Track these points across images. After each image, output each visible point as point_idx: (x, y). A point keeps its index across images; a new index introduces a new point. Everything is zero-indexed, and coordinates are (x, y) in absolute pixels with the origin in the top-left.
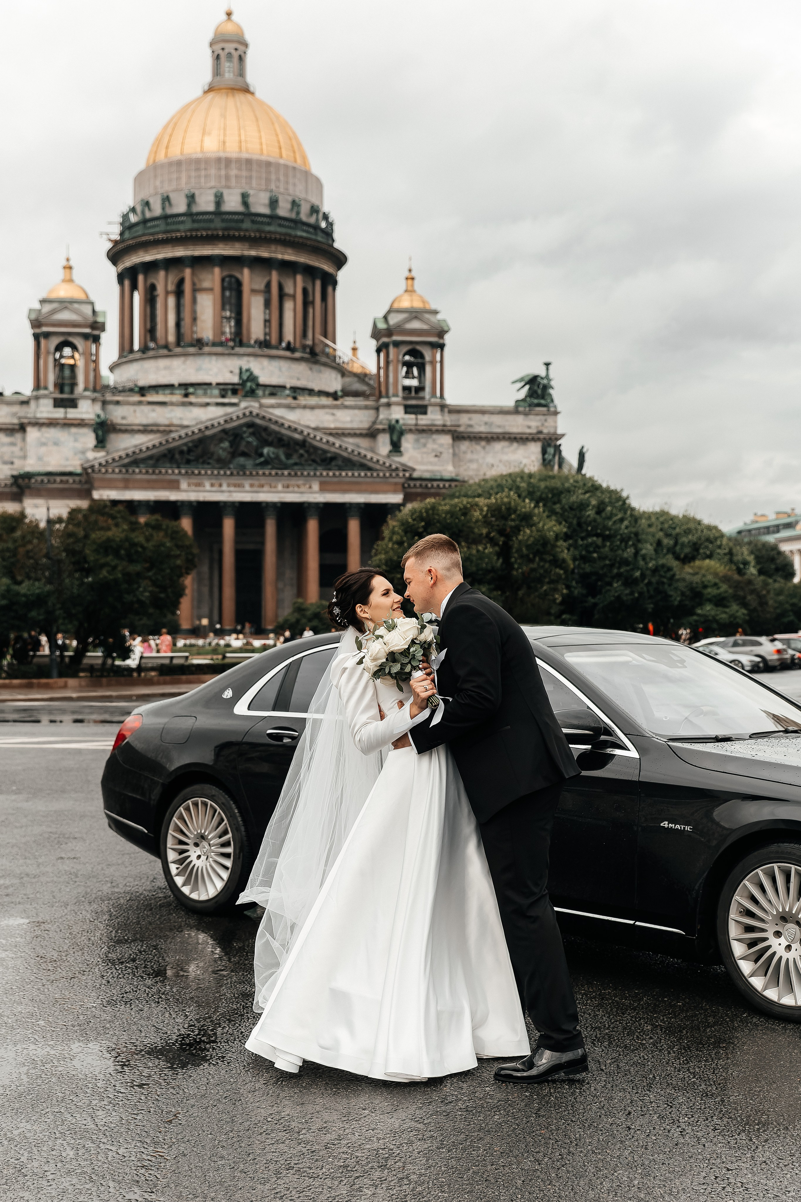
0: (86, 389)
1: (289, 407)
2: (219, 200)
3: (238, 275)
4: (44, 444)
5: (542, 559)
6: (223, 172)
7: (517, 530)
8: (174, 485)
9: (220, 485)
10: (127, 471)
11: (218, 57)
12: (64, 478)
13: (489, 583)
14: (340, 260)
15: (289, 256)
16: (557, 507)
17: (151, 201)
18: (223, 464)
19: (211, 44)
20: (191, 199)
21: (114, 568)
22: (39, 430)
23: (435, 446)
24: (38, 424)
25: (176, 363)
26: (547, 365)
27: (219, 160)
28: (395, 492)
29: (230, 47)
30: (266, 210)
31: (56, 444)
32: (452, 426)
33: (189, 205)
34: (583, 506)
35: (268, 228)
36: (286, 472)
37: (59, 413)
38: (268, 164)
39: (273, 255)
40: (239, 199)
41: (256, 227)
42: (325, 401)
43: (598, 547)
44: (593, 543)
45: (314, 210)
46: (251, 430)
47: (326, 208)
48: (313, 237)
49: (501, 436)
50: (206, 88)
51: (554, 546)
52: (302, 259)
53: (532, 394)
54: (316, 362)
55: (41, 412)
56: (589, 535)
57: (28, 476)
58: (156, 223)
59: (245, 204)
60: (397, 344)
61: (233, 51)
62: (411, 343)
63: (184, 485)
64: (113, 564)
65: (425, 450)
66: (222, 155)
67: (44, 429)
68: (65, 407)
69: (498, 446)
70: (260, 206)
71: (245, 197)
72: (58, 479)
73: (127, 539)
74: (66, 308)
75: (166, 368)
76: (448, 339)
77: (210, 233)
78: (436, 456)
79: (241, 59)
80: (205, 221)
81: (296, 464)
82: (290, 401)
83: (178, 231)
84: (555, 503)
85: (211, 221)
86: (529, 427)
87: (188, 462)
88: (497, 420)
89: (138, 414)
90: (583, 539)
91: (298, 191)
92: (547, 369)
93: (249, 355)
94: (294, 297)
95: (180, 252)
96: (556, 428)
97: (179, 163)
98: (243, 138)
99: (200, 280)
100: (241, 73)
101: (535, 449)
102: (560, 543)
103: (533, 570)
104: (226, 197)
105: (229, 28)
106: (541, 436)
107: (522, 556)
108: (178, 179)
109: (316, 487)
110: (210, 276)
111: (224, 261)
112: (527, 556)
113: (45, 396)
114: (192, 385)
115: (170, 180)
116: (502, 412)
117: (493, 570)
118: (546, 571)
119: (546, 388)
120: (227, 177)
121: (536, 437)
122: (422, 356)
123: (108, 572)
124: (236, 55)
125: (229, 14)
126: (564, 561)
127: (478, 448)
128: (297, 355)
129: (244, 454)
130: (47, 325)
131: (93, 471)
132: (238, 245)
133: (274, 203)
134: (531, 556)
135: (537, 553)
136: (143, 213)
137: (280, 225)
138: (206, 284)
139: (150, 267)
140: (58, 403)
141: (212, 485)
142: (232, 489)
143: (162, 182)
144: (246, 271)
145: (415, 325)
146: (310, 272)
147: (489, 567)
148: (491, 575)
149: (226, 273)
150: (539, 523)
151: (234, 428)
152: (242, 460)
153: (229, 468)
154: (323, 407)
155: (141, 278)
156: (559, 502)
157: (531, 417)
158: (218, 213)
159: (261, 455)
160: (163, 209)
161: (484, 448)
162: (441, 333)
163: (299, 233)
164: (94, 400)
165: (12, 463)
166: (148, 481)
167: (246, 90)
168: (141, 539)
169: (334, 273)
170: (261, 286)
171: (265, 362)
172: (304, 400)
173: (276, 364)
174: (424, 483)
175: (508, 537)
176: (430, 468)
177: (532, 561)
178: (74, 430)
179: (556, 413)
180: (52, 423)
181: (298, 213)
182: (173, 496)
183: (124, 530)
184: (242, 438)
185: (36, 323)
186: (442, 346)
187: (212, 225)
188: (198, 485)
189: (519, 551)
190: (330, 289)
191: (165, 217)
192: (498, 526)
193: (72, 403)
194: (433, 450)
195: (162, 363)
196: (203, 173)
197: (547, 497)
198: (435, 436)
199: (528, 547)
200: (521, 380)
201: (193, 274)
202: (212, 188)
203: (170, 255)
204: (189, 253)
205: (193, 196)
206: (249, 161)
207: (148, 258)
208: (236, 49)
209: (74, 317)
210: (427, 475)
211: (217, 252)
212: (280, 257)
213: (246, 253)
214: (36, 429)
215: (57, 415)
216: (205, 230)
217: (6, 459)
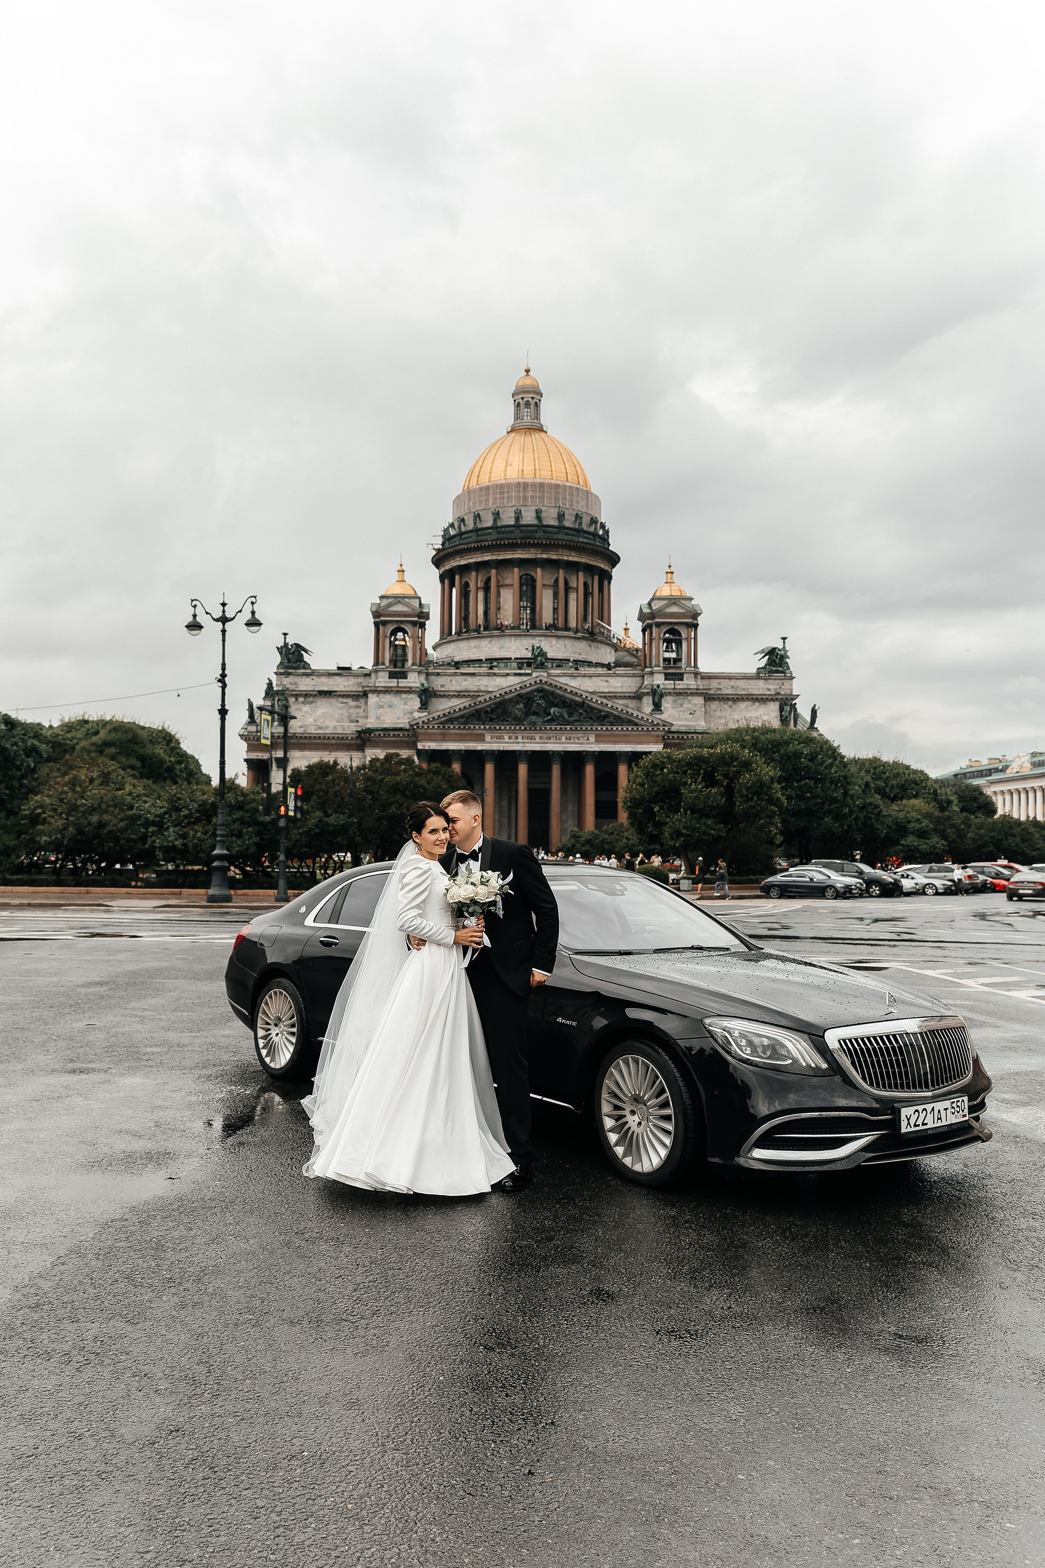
0: (413, 665)
1: (572, 676)
2: (518, 516)
3: (533, 574)
4: (382, 707)
5: (759, 799)
6: (521, 494)
7: (738, 774)
8: (481, 738)
9: (517, 738)
10: (444, 727)
11: (519, 405)
12: (396, 733)
13: (714, 818)
14: (614, 559)
15: (573, 558)
16: (776, 756)
17: (466, 518)
18: (518, 721)
19: (513, 395)
20: (497, 515)
21: (401, 805)
22: (378, 696)
23: (690, 706)
24: (377, 691)
25: (484, 643)
26: (783, 639)
27: (519, 484)
28: (656, 742)
29: (528, 397)
30: (556, 523)
31: (390, 706)
32: (703, 689)
33: (495, 521)
34: (798, 755)
35: (556, 536)
36: (568, 727)
37: (393, 683)
38: (557, 486)
39: (560, 557)
40: (534, 515)
41: (546, 535)
42: (600, 670)
43: (810, 787)
44: (806, 784)
45: (594, 521)
46: (541, 694)
47: (603, 520)
48: (593, 542)
49: (745, 697)
50: (509, 430)
51: (770, 788)
52: (583, 560)
53: (771, 662)
54: (595, 640)
55: (379, 682)
56: (803, 778)
57: (369, 731)
58: (469, 535)
59: (539, 518)
60: (658, 625)
61: (530, 400)
62: (670, 623)
63: (488, 738)
64: (400, 802)
65: (682, 709)
66: (521, 481)
67: (381, 695)
68: (398, 678)
69: (742, 705)
70: (550, 519)
71: (538, 513)
72: (392, 734)
73: (412, 782)
74: (399, 602)
75: (476, 647)
76: (700, 620)
77: (511, 541)
78: (691, 713)
79: (536, 405)
80: (508, 532)
81: (576, 721)
82: (572, 671)
83: (486, 541)
84: (775, 753)
85: (512, 532)
86: (769, 690)
87: (491, 720)
88: (742, 684)
89: (454, 683)
90: (798, 781)
91: (581, 507)
92: (784, 643)
93: (540, 636)
94: (577, 589)
95: (487, 557)
96: (791, 690)
97: (487, 488)
98: (537, 467)
99: (503, 578)
100: (537, 416)
101: (774, 707)
102: (776, 786)
103: (751, 807)
104: (523, 514)
105: (528, 382)
106: (779, 697)
107: (742, 796)
108: (487, 500)
109: (592, 739)
110: (511, 575)
111: (522, 563)
112: (747, 795)
113: (383, 670)
114: (496, 659)
115: (481, 502)
116: (746, 678)
117: (718, 806)
118: (762, 808)
119: (783, 657)
120: (525, 498)
121: (775, 697)
122: (680, 634)
123: (396, 808)
124: (532, 402)
125: (527, 371)
126: (778, 799)
127: (726, 706)
128: (579, 635)
129: (535, 713)
130: (384, 616)
131: (418, 727)
132: (532, 550)
133: (561, 517)
134: (750, 796)
135: (755, 793)
136: (459, 527)
137: (566, 534)
138: (508, 581)
139: (464, 569)
140: (392, 675)
141: (510, 738)
142: (526, 740)
143: (474, 503)
144: (539, 570)
145: (674, 609)
146: (590, 569)
147: (715, 805)
148: (717, 810)
149: (523, 573)
150: (757, 769)
151: (527, 693)
152: (533, 718)
153: (524, 725)
154: (599, 675)
155: (457, 577)
156: (778, 751)
157: (770, 681)
158: (517, 525)
159: (549, 714)
160: (475, 524)
161: (731, 707)
162: (695, 615)
163: (581, 540)
164: (419, 673)
165: (357, 721)
166: (460, 735)
167: (541, 430)
168: (423, 782)
169: (609, 570)
170: (552, 582)
171: (554, 641)
172: (583, 670)
173: (562, 642)
174: (681, 736)
175: (731, 779)
176: (686, 723)
177: (751, 799)
178: (404, 696)
179: (791, 678)
180: (387, 691)
181: (580, 524)
182: (480, 747)
183: (410, 775)
184: (534, 701)
185: (376, 614)
186: (696, 626)
187: (513, 536)
188: (500, 738)
189: (740, 791)
190: (606, 582)
191: (476, 530)
192: (723, 771)
193: (404, 675)
194: (688, 709)
195: (473, 643)
196: (506, 495)
197: (768, 748)
198: (689, 698)
199: (748, 789)
200: (761, 652)
201: (497, 574)
202: (512, 506)
203: (480, 559)
204: (495, 557)
205: (498, 513)
206: (542, 485)
207: (463, 562)
208: (533, 398)
209: (405, 609)
210: (683, 729)
211: (516, 556)
212: (566, 558)
213: (539, 556)
214: (375, 695)
215: (391, 685)
216: (507, 539)
217: (352, 718)
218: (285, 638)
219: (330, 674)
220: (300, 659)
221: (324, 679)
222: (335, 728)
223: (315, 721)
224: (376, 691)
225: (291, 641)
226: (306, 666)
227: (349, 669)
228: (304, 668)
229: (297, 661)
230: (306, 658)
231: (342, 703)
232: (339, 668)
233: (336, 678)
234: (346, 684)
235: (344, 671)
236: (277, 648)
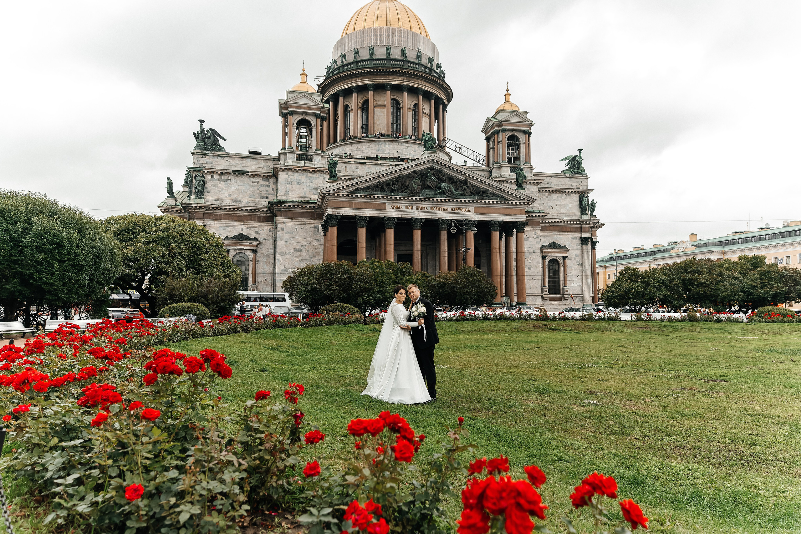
0: (316, 150)
2: (389, 52)
3: (401, 99)
4: (290, 183)
6: (391, 37)
8: (383, 207)
9: (412, 208)
10: (352, 195)
12: (304, 205)
15: (428, 88)
17: (347, 54)
18: (414, 192)
20: (372, 50)
22: (287, 174)
26: (580, 150)
27: (386, 30)
28: (521, 214)
30: (415, 60)
31: (298, 183)
32: (539, 180)
33: (371, 55)
36: (455, 200)
37: (301, 163)
38: (416, 35)
39: (420, 87)
40: (400, 52)
46: (433, 172)
49: (557, 190)
52: (435, 91)
53: (573, 167)
55: (289, 162)
57: (280, 203)
58: (350, 66)
59: (404, 55)
60: (504, 131)
62: (512, 130)
63: (388, 207)
66: (389, 27)
67: (290, 173)
68: (304, 160)
69: (555, 196)
70: (412, 57)
71: (403, 51)
72: (300, 205)
75: (358, 150)
76: (533, 129)
77: (385, 69)
80: (382, 63)
81: (461, 195)
85: (385, 63)
86: (572, 186)
87: (393, 191)
88: (554, 181)
89: (348, 170)
91: (430, 54)
92: (580, 153)
93: (407, 142)
94: (429, 114)
95: (366, 82)
96: (587, 186)
97: (363, 32)
98: (400, 20)
101: (576, 198)
104: (393, 50)
106: (580, 191)
108: (364, 41)
109: (472, 210)
110: (384, 95)
113: (289, 153)
115: (359, 42)
116: (557, 176)
119: (579, 163)
120: (393, 40)
121: (577, 191)
122: (518, 139)
127: (544, 197)
129: (429, 187)
130: (291, 107)
131: (329, 194)
132: (400, 78)
133: (419, 57)
136: (342, 61)
139: (347, 93)
140: (300, 158)
141: (407, 208)
142: (420, 210)
143: (353, 43)
144: (405, 94)
145: (516, 119)
151: (421, 171)
152: (427, 191)
153: (419, 196)
155: (341, 99)
157: (573, 179)
158: (388, 59)
159: (440, 188)
160: (355, 58)
161: (547, 197)
162: (531, 124)
164: (322, 157)
165: (267, 198)
166: (365, 203)
171: (416, 147)
178: (309, 175)
179: (587, 178)
180: (295, 170)
181: (432, 65)
182: (382, 214)
184: (427, 177)
185: (283, 106)
186: (530, 134)
187: (386, 66)
188: (399, 207)
191: (356, 62)
193: (308, 158)
196: (378, 37)
200: (566, 159)
201: (374, 96)
202: (384, 45)
203: (360, 84)
204: (372, 82)
205: (373, 49)
207: (346, 87)
209: (309, 102)
211: (388, 82)
212: (423, 88)
213: (405, 83)
214: (285, 173)
215: (299, 165)
217: (263, 195)
218: (201, 124)
219: (243, 157)
220: (216, 143)
221: (237, 161)
222: (247, 202)
223: (230, 195)
224: (286, 169)
225: (206, 127)
226: (221, 149)
227: (260, 153)
228: (219, 150)
229: (212, 145)
230: (221, 142)
231: (254, 182)
232: (250, 153)
233: (248, 160)
234: (257, 166)
235: (255, 154)
236: (194, 134)
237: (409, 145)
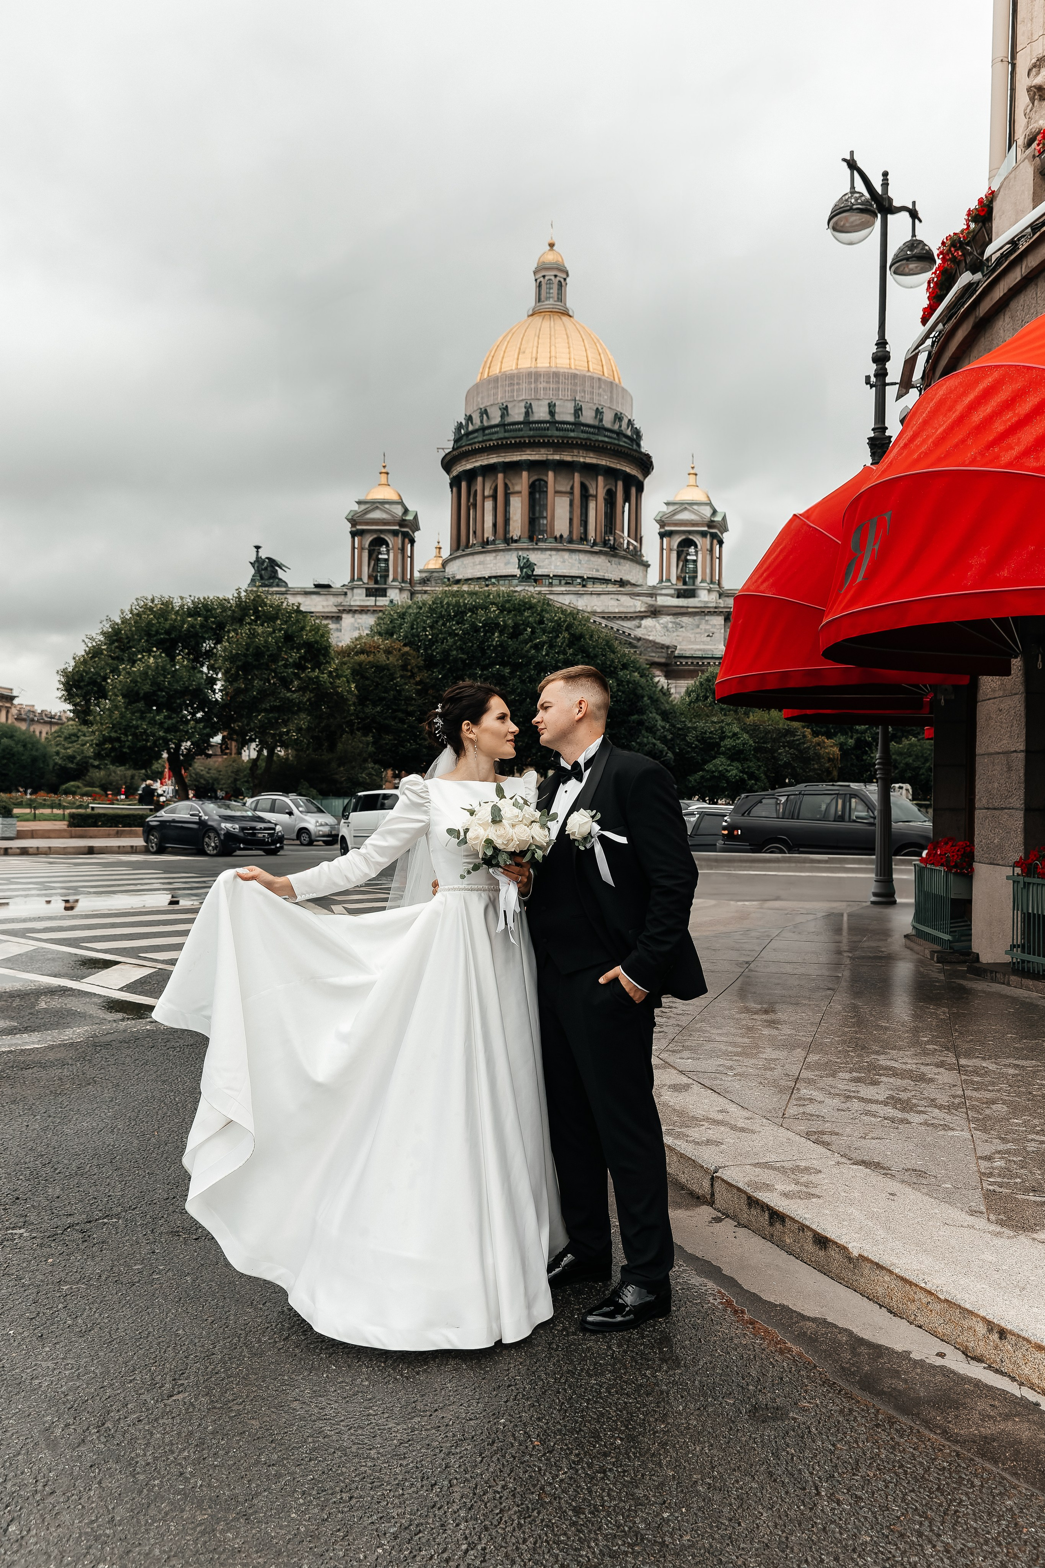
0: (393, 581)
1: (576, 594)
2: (529, 410)
3: (545, 479)
4: (356, 629)
6: (533, 386)
11: (540, 286)
14: (646, 464)
15: (591, 459)
17: (474, 416)
19: (535, 273)
20: (505, 410)
22: (353, 617)
23: (708, 627)
24: (352, 611)
25: (489, 558)
27: (529, 374)
29: (550, 274)
30: (571, 419)
32: (724, 607)
33: (502, 416)
35: (572, 434)
37: (371, 601)
38: (575, 376)
39: (575, 459)
40: (547, 409)
41: (561, 433)
42: (611, 588)
45: (618, 417)
47: (628, 415)
48: (616, 442)
50: (531, 312)
52: (603, 462)
54: (615, 556)
55: (355, 600)
58: (476, 435)
59: (552, 413)
61: (553, 278)
62: (685, 532)
65: (698, 630)
66: (533, 370)
67: (357, 616)
68: (376, 596)
70: (565, 414)
71: (552, 407)
74: (377, 508)
75: (481, 563)
77: (519, 441)
78: (708, 636)
79: (560, 284)
80: (516, 430)
82: (579, 588)
83: (491, 440)
85: (520, 430)
91: (603, 400)
93: (551, 549)
94: (596, 496)
95: (493, 459)
97: (496, 380)
98: (553, 354)
99: (513, 484)
100: (561, 297)
104: (535, 408)
105: (550, 257)
108: (495, 394)
110: (520, 481)
111: (532, 465)
113: (359, 587)
114: (501, 576)
115: (489, 396)
120: (536, 390)
122: (696, 545)
124: (556, 281)
125: (552, 245)
128: (596, 549)
132: (543, 451)
133: (578, 411)
136: (468, 426)
137: (582, 432)
138: (517, 488)
139: (471, 475)
140: (370, 593)
143: (482, 398)
144: (551, 474)
145: (686, 516)
146: (611, 474)
149: (535, 478)
154: (609, 593)
155: (465, 485)
158: (527, 422)
160: (482, 422)
162: (721, 523)
163: (601, 438)
164: (401, 590)
167: (566, 313)
169: (640, 477)
170: (568, 489)
171: (566, 555)
172: (590, 588)
173: (576, 557)
174: (695, 662)
176: (702, 647)
180: (363, 611)
181: (601, 420)
185: (353, 522)
186: (721, 537)
187: (521, 434)
190: (633, 490)
191: (483, 429)
193: (383, 593)
194: (706, 630)
195: (478, 558)
196: (516, 387)
198: (707, 618)
201: (505, 478)
202: (523, 400)
203: (485, 462)
204: (501, 460)
205: (506, 408)
206: (556, 375)
207: (469, 466)
208: (556, 276)
209: (384, 516)
210: (699, 654)
211: (524, 457)
212: (582, 460)
213: (550, 457)
214: (350, 615)
215: (368, 603)
216: (513, 438)
218: (257, 552)
219: (307, 593)
220: (274, 576)
221: (301, 598)
224: (350, 610)
225: (263, 554)
226: (281, 583)
227: (329, 586)
228: (278, 586)
229: (270, 578)
230: (281, 574)
232: (317, 586)
233: (314, 597)
234: (325, 603)
235: (322, 588)
236: (249, 564)
237: (553, 553)
